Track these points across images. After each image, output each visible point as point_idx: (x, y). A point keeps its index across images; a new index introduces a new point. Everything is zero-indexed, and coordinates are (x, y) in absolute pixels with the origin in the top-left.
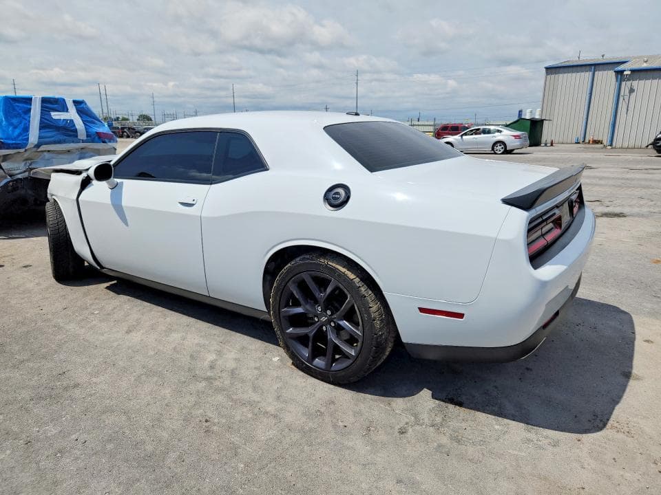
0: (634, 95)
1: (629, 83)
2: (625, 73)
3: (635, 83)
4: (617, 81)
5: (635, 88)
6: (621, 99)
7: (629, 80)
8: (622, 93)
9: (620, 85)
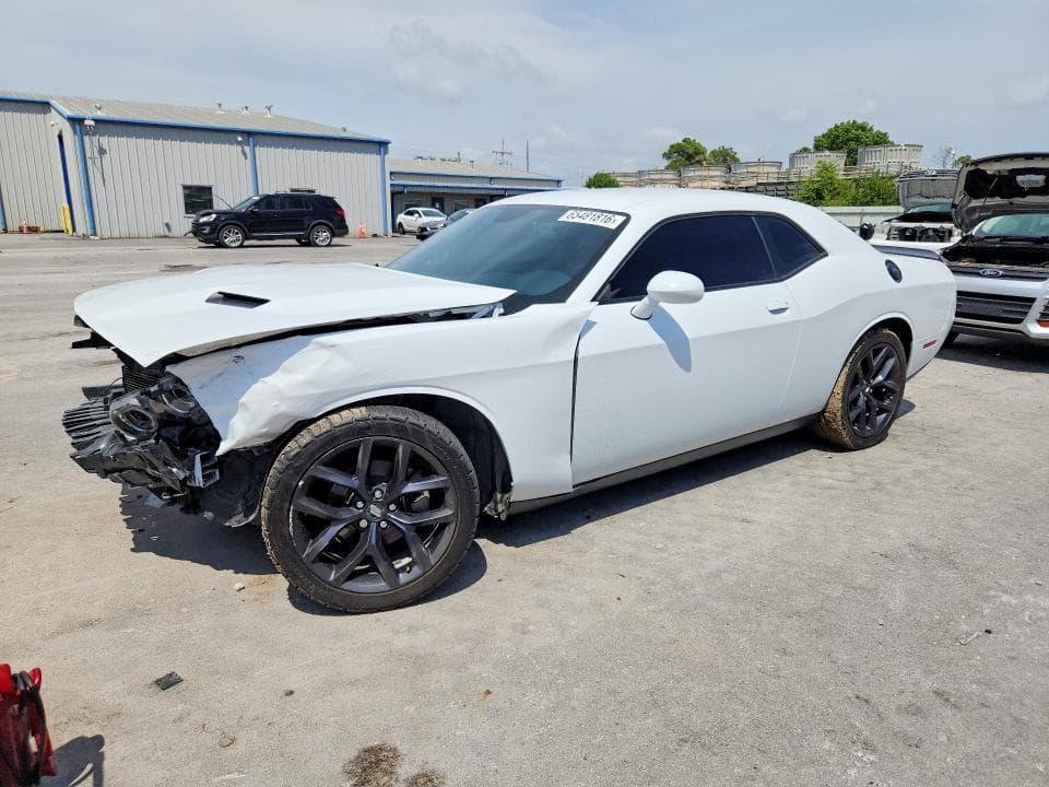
0: (106, 157)
1: (95, 139)
2: (87, 122)
3: (104, 140)
4: (75, 133)
5: (105, 147)
6: (89, 162)
7: (94, 135)
8: (88, 154)
9: (82, 141)
